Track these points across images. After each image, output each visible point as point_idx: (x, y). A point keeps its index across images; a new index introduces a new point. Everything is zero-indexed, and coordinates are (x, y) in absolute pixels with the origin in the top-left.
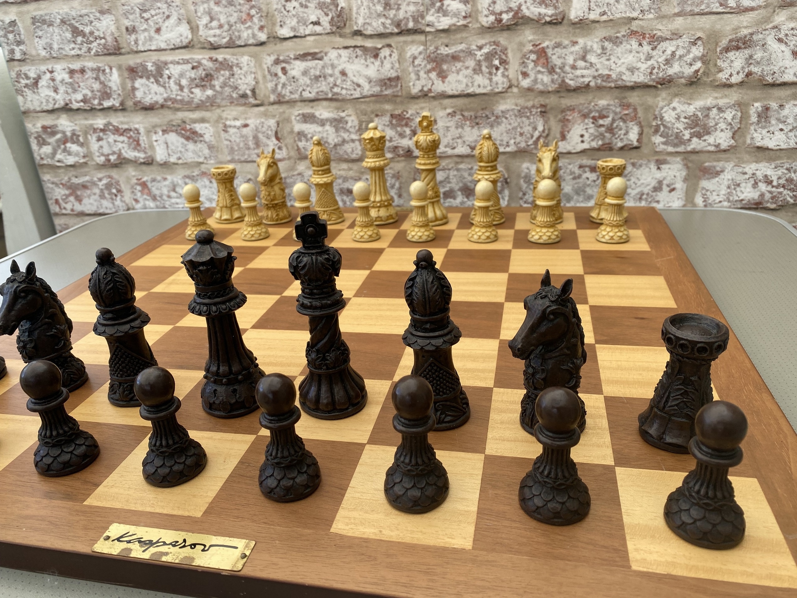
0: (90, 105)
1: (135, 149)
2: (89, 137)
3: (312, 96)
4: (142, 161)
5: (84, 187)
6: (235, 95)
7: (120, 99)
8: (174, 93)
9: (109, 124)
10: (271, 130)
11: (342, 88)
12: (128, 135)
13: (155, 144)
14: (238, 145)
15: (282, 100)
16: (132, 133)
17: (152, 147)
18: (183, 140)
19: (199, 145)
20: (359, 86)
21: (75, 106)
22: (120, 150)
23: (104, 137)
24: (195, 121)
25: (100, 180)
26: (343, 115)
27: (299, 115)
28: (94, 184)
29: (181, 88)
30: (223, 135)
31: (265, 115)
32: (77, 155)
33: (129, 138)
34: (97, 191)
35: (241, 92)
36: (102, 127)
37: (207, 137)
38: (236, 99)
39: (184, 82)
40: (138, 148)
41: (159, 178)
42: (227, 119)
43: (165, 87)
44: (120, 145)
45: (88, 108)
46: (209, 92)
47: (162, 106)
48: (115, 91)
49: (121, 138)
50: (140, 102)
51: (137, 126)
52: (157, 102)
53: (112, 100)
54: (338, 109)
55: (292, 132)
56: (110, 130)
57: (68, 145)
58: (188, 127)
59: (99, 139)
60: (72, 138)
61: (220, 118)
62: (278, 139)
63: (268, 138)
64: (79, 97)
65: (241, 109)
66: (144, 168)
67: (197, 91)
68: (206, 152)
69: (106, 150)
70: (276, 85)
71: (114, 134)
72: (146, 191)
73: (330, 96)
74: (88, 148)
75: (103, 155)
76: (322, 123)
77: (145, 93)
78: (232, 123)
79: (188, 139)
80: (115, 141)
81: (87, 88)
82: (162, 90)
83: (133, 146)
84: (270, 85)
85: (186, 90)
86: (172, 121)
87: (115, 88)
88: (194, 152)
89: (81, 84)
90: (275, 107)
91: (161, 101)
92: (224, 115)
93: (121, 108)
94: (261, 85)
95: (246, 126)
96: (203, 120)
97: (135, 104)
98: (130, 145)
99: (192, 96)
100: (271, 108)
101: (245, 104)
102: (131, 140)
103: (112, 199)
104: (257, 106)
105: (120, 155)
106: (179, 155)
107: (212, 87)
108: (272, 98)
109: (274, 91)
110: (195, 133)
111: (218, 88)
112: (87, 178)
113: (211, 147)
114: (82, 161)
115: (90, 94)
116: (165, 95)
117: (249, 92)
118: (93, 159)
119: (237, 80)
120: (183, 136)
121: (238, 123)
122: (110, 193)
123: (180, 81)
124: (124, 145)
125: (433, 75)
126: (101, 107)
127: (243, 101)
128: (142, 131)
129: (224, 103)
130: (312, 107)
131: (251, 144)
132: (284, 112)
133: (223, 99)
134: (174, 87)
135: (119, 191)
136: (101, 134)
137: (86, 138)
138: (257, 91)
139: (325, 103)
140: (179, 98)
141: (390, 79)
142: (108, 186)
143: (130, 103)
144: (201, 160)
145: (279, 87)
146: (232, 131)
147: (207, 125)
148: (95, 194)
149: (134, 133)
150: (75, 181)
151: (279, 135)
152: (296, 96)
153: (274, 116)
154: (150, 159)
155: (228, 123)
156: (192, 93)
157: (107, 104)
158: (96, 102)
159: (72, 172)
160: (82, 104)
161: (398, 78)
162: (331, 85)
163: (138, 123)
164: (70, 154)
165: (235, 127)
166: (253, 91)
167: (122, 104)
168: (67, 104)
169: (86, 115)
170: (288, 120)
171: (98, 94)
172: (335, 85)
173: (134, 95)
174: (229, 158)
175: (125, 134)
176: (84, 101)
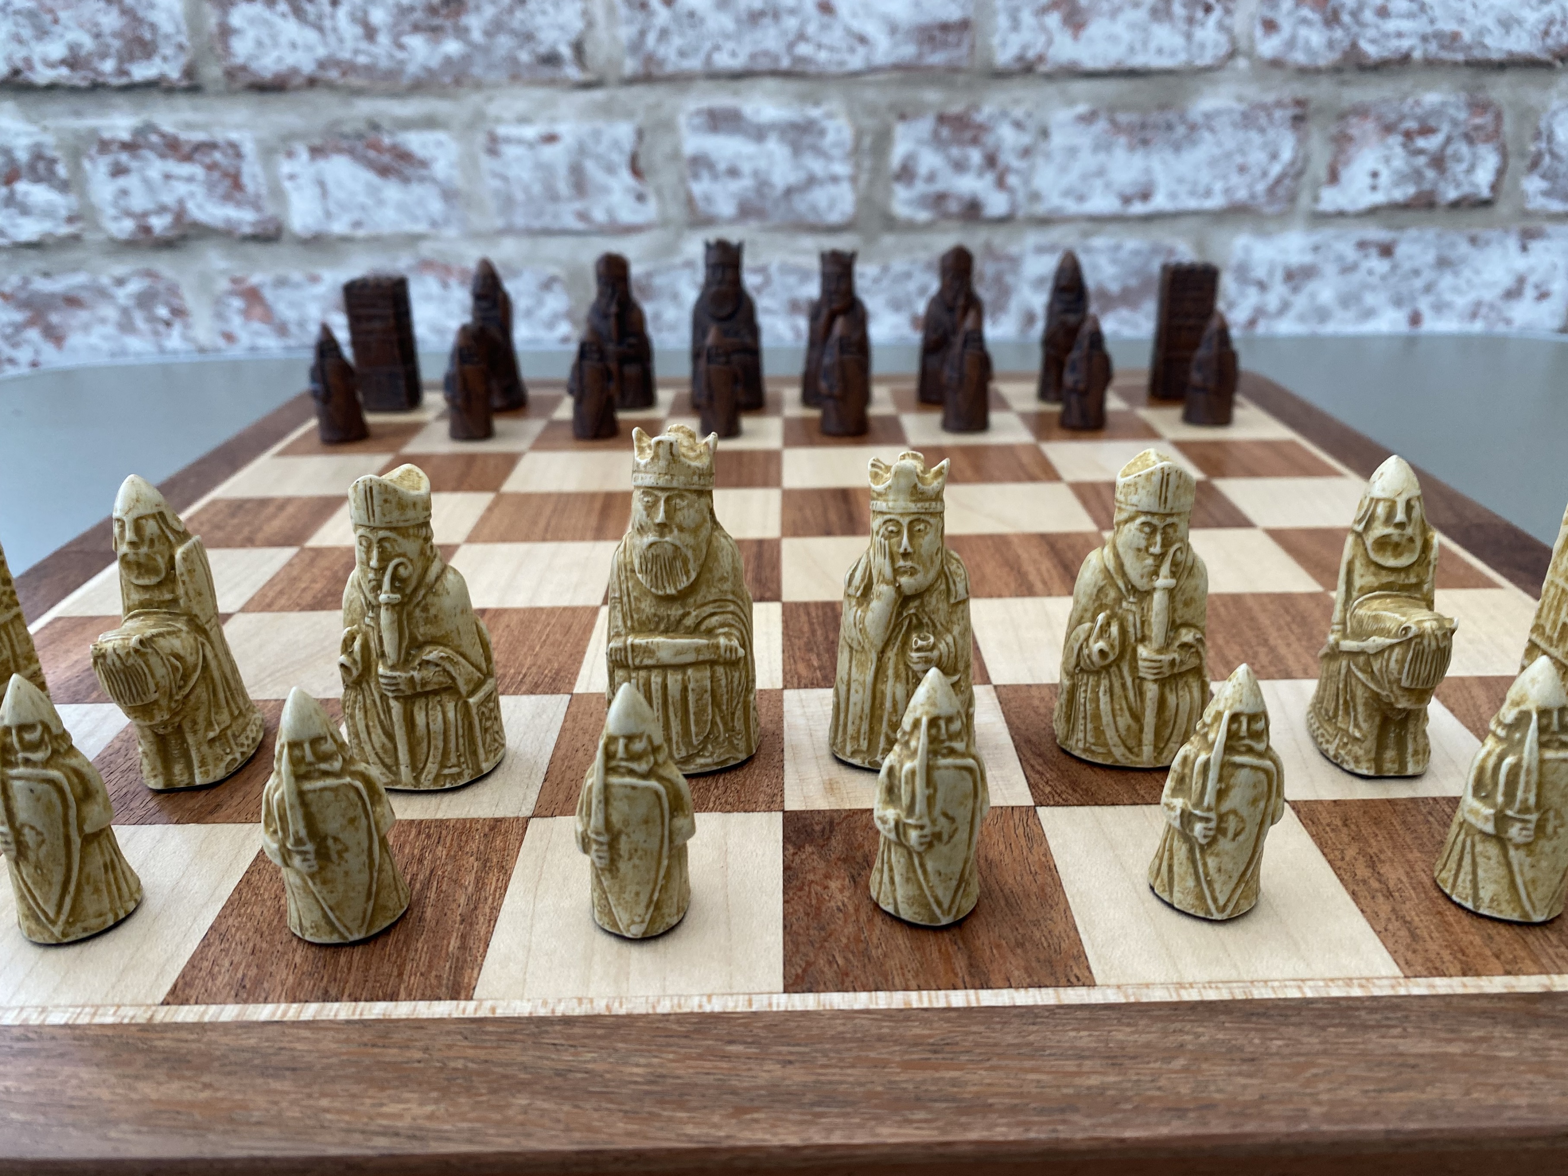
0: (91, 75)
1: (227, 198)
2: (87, 165)
3: (738, 63)
4: (247, 230)
5: (72, 301)
6: (524, 57)
7: (184, 60)
8: (349, 44)
9: (149, 128)
10: (621, 151)
11: (819, 46)
12: (208, 160)
13: (288, 185)
14: (527, 190)
15: (656, 71)
16: (217, 156)
17: (278, 194)
18: (370, 176)
19: (417, 190)
20: (863, 40)
21: (43, 75)
22: (181, 202)
23: (134, 164)
24: (408, 125)
25: (120, 282)
26: (815, 113)
27: (699, 112)
28: (103, 294)
29: (370, 33)
30: (486, 162)
31: (607, 111)
32: (48, 213)
33: (211, 167)
34: (110, 312)
35: (543, 49)
36: (125, 136)
37: (441, 168)
38: (529, 67)
39: (378, 16)
40: (238, 195)
41: (296, 276)
42: (498, 120)
43: (320, 29)
44: (182, 189)
45: (84, 84)
46: (452, 47)
47: (312, 82)
48: (167, 37)
49: (186, 169)
50: (244, 68)
51: (234, 136)
52: (294, 71)
53: (157, 60)
54: (804, 98)
55: (675, 155)
56: (152, 147)
57: (22, 187)
58: (387, 140)
59: (118, 171)
60: (32, 167)
61: (479, 118)
62: (636, 171)
63: (610, 169)
64: (56, 50)
65: (540, 93)
66: (253, 249)
67: (417, 43)
68: (436, 206)
69: (139, 201)
70: (642, 34)
71: (162, 156)
72: (258, 311)
73: (785, 63)
74: (83, 194)
75: (128, 214)
76: (759, 133)
77: (259, 44)
78: (513, 131)
79: (384, 171)
80: (168, 177)
81: (81, 26)
82: (310, 35)
83: (221, 189)
84: (626, 33)
85: (384, 39)
86: (337, 123)
87: (166, 26)
88: (401, 207)
89: (63, 15)
90: (637, 91)
91: (308, 66)
92: (493, 109)
93: (185, 83)
94: (601, 33)
95: (551, 138)
96: (430, 123)
97: (231, 74)
98: (211, 187)
99: (400, 55)
100: (625, 95)
101: (552, 83)
102: (216, 175)
103: (156, 333)
104: (586, 86)
105: (180, 215)
106: (356, 215)
107: (462, 33)
108: (630, 66)
109: (636, 46)
110: (404, 156)
111: (477, 36)
112: (80, 279)
113: (449, 195)
114: (64, 230)
115: (88, 43)
116: (321, 52)
117: (565, 51)
118: (98, 228)
119: (533, 15)
120: (371, 165)
121: (530, 132)
122: (152, 319)
123: (366, 13)
124: (193, 187)
125: (1053, 20)
126: (124, 81)
127: (547, 72)
128: (249, 148)
129: (493, 76)
130: (736, 93)
131: (563, 187)
132: (658, 106)
133: (491, 67)
134: (350, 31)
135: (178, 312)
136: (124, 157)
137: (76, 167)
138: (589, 48)
139: (770, 84)
140: (362, 60)
141: (945, 27)
142: (145, 300)
143: (212, 72)
144: (421, 227)
145: (651, 40)
146: (511, 151)
147: (440, 135)
148: (103, 321)
149: (225, 154)
150: (42, 285)
151: (642, 163)
152: (694, 63)
153: (629, 114)
154: (271, 228)
155: (502, 130)
156: (401, 47)
157: (141, 72)
158: (108, 66)
159: (33, 263)
160: (64, 71)
161: (964, 25)
162: (791, 37)
163: (238, 127)
164: (25, 210)
165: (520, 141)
166: (578, 48)
167: (189, 72)
168: (16, 72)
169: (75, 102)
170: (668, 126)
171: (116, 44)
172: (801, 37)
173: (227, 48)
174: (499, 223)
175: (197, 156)
176: (73, 61)
